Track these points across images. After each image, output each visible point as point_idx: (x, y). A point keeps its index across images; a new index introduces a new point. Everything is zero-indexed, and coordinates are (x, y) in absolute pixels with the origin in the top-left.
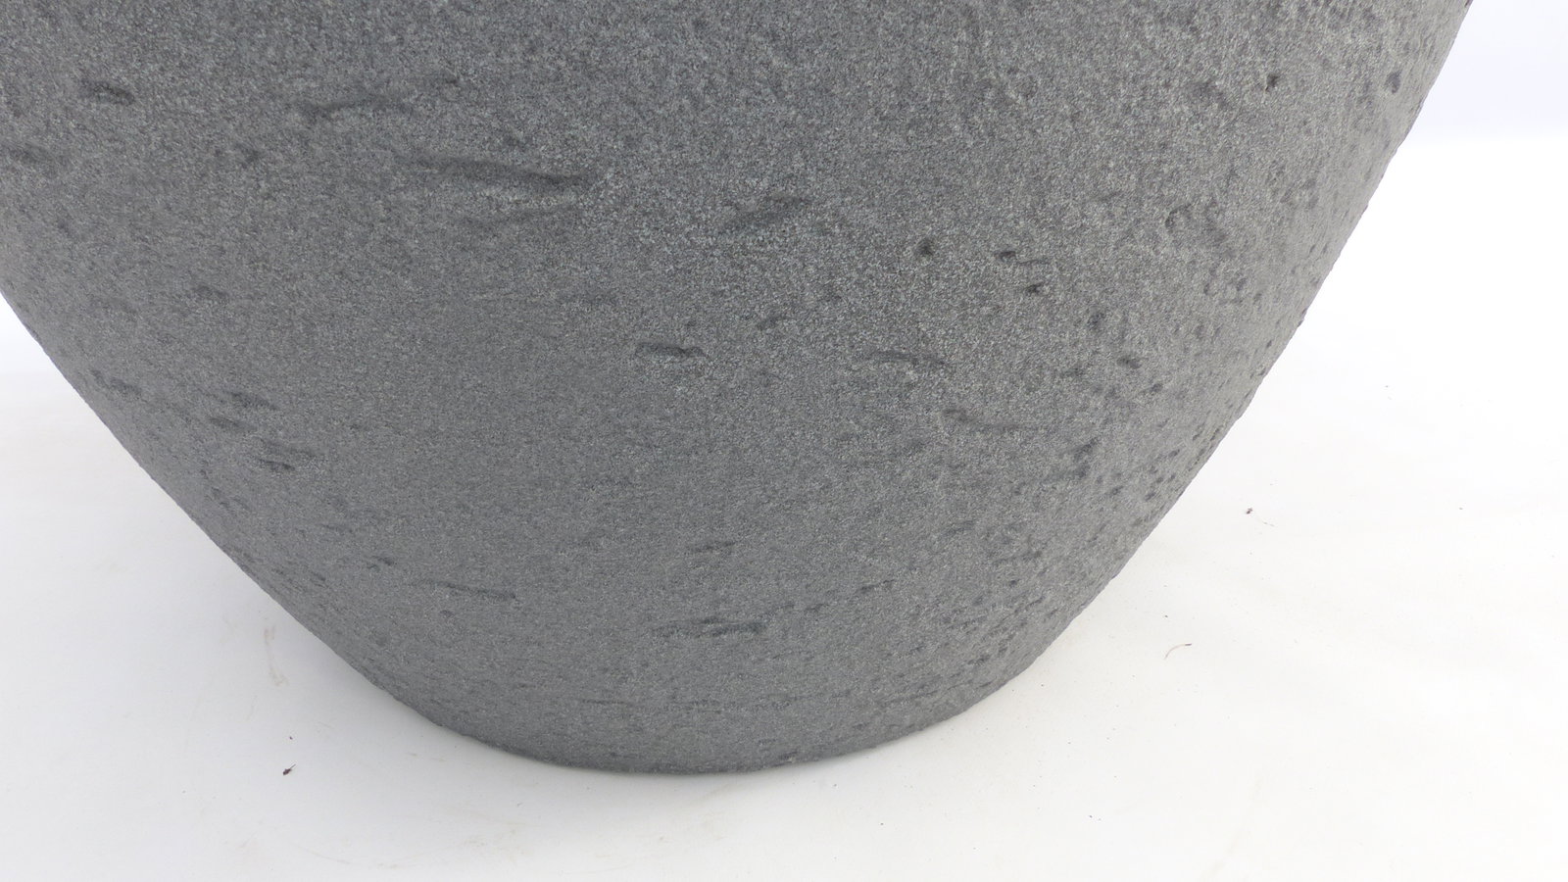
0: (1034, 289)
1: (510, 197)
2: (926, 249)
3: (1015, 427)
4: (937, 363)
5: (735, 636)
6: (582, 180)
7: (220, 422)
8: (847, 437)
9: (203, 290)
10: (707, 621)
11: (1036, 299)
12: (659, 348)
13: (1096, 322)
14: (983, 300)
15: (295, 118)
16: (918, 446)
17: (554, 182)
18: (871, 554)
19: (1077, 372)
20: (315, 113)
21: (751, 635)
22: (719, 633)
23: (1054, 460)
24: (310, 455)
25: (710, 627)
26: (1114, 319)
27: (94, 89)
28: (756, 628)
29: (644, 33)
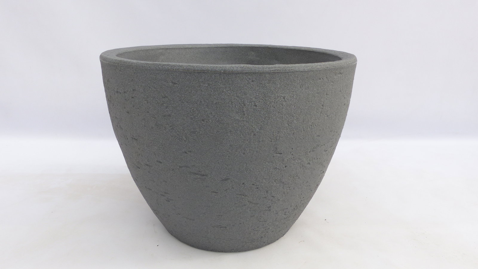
0: (257, 188)
1: (199, 176)
2: (243, 184)
3: (258, 204)
4: (246, 196)
5: (223, 228)
6: (206, 175)
7: (162, 195)
8: (236, 203)
9: (164, 181)
10: (219, 226)
11: (258, 189)
12: (213, 192)
13: (267, 192)
14: (251, 189)
15: (178, 167)
16: (245, 205)
17: (204, 175)
18: (241, 219)
19: (266, 198)
20: (180, 167)
21: (225, 229)
22: (221, 228)
23: (265, 208)
24: (172, 200)
25: (219, 227)
26: (269, 192)
27: (157, 161)
28: (226, 227)
29: (213, 163)
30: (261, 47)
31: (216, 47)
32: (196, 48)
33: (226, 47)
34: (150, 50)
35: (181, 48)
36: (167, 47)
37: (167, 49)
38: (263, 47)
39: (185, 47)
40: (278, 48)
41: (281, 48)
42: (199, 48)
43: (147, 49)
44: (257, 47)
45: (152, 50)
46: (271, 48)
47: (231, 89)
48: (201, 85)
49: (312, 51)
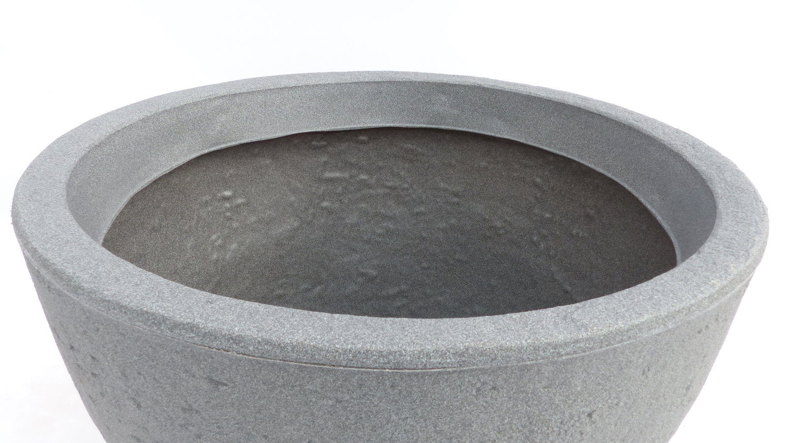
30: (464, 86)
31: (355, 83)
32: (307, 86)
33: (378, 82)
34: (189, 105)
35: (271, 89)
36: (233, 91)
37: (235, 95)
38: (467, 86)
39: (279, 86)
40: (507, 92)
41: (514, 93)
42: (313, 86)
43: (182, 104)
44: (455, 85)
45: (195, 104)
46: (488, 89)
47: (417, 414)
48: (311, 401)
49: (596, 112)
